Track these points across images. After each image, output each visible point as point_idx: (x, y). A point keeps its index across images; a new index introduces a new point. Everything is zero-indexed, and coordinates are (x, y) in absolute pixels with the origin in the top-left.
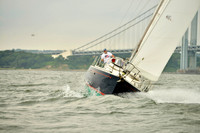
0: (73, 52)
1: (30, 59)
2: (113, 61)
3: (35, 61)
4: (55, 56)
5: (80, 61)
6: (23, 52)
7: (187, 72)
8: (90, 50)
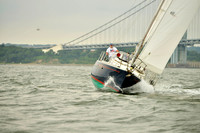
0: (64, 46)
1: (20, 54)
2: (118, 55)
3: (26, 56)
4: (45, 51)
5: (70, 55)
6: (13, 47)
7: (178, 66)
8: (80, 44)
